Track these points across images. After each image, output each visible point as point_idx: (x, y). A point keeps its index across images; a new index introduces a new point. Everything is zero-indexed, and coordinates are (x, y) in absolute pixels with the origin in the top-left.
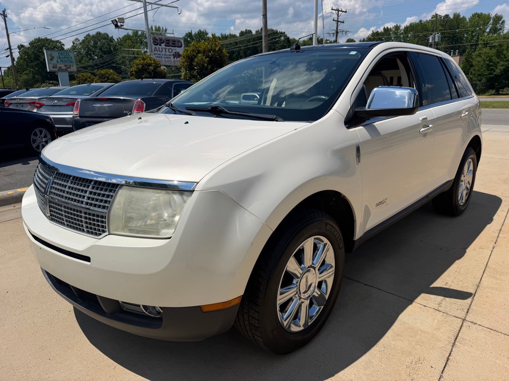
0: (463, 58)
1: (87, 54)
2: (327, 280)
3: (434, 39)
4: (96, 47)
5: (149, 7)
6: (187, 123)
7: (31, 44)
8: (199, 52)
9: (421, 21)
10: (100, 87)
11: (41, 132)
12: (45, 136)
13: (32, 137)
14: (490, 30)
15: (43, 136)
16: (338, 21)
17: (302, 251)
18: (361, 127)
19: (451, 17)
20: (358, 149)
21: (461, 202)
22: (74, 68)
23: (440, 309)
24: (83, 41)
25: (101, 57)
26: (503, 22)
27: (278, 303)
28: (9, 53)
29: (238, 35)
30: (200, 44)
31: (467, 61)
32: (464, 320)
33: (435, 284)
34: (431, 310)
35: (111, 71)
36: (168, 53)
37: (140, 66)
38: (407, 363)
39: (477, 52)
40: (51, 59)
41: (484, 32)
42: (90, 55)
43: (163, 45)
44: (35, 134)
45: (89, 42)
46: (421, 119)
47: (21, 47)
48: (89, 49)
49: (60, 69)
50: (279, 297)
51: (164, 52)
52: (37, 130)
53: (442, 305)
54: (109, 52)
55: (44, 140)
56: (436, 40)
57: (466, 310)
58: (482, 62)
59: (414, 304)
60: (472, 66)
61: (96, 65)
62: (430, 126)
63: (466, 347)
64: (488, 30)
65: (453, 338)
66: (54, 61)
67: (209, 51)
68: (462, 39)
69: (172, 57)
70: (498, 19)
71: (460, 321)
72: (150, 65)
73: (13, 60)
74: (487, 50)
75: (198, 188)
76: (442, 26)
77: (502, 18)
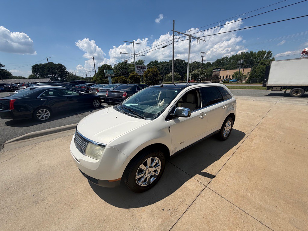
0: (252, 69)
1: (119, 69)
2: (158, 170)
3: (240, 62)
4: (122, 67)
5: (136, 56)
6: (117, 117)
7: (102, 66)
8: (150, 72)
9: (237, 55)
10: (116, 85)
11: (96, 101)
12: (98, 102)
13: (94, 103)
14: (266, 57)
15: (97, 102)
16: (203, 57)
17: (146, 162)
18: (172, 120)
19: (249, 52)
20: (169, 128)
21: (225, 136)
22: (113, 75)
23: (200, 181)
24: (118, 65)
25: (123, 70)
26: (272, 54)
27: (136, 178)
28: (94, 70)
29: (168, 62)
30: (150, 69)
31: (254, 70)
32: (206, 186)
33: (203, 171)
34: (196, 181)
35: (124, 77)
36: (141, 71)
37: (132, 76)
38: (179, 201)
39: (258, 67)
40: (106, 73)
41: (263, 58)
42: (120, 69)
43: (140, 68)
44: (95, 102)
45: (120, 65)
46: (200, 113)
47: (99, 67)
48: (120, 68)
49: (109, 76)
50: (136, 177)
51: (140, 71)
52: (95, 101)
53: (201, 179)
54: (126, 68)
55: (97, 103)
56: (241, 62)
57: (209, 182)
58: (260, 71)
59: (192, 178)
60: (255, 72)
61: (122, 73)
62: (205, 115)
63: (202, 198)
64: (264, 57)
65: (199, 194)
66: (107, 73)
67: (153, 72)
68: (253, 61)
69: (143, 72)
70: (269, 52)
71: (205, 186)
72: (135, 75)
73: (96, 72)
74: (262, 66)
75: (107, 146)
76: (245, 56)
77: (271, 52)
